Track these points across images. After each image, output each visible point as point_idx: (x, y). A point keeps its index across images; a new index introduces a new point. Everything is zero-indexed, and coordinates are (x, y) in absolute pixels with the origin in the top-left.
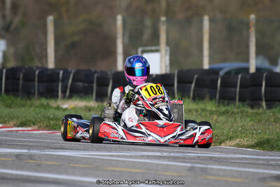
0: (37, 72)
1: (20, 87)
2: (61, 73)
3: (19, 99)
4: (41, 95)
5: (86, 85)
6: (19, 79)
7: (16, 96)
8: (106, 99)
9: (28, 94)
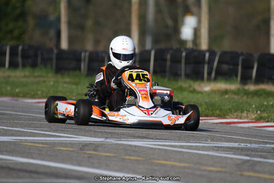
0: (184, 54)
1: (168, 69)
2: (207, 55)
3: (166, 80)
4: (188, 76)
5: (231, 67)
6: (166, 60)
7: (164, 77)
8: (249, 81)
9: (175, 75)
